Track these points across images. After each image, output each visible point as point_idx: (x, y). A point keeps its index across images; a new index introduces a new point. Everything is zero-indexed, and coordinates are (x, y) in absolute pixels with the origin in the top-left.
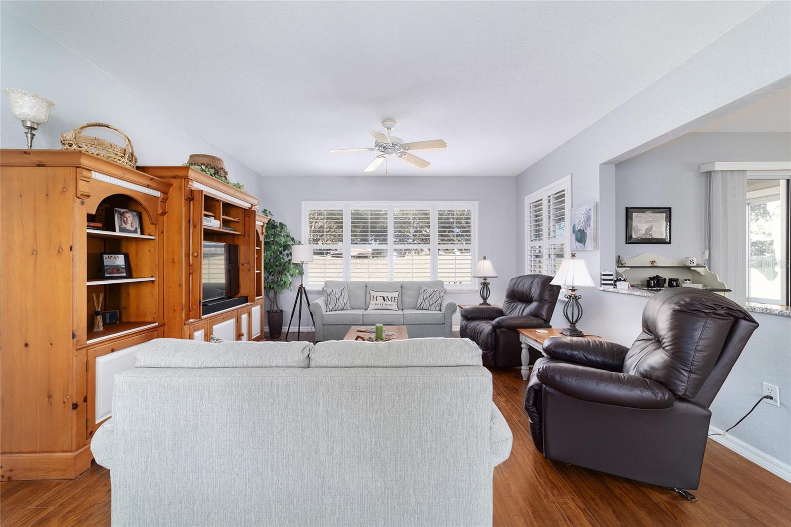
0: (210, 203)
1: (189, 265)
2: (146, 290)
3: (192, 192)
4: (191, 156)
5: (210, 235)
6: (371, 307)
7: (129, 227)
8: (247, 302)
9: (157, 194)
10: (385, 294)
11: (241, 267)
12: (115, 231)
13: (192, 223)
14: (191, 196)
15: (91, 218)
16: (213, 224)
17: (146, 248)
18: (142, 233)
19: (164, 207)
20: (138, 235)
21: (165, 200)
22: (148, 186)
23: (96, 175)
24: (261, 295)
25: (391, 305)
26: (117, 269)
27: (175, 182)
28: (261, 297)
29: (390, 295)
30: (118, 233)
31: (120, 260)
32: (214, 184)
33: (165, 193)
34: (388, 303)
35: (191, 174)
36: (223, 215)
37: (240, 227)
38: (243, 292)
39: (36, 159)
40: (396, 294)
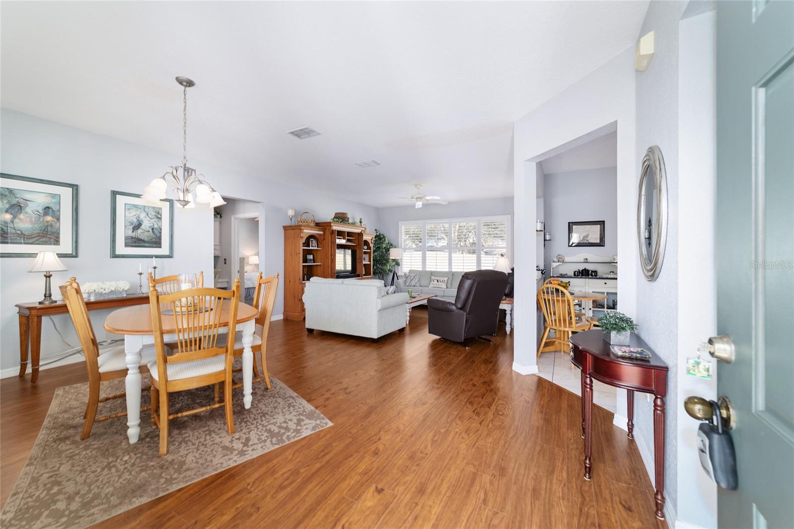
0: (340, 234)
1: (332, 259)
2: (319, 267)
3: (333, 230)
4: (336, 214)
5: (341, 247)
6: (431, 285)
7: (314, 245)
8: (359, 277)
9: (322, 233)
10: (439, 278)
11: (357, 260)
12: (309, 247)
13: (333, 242)
14: (333, 232)
15: (303, 243)
16: (343, 242)
17: (319, 252)
18: (318, 247)
19: (324, 237)
20: (316, 248)
21: (324, 235)
22: (319, 231)
23: (305, 231)
24: (370, 275)
25: (442, 285)
26: (311, 260)
27: (328, 228)
28: (370, 276)
29: (441, 279)
30: (311, 248)
31: (311, 257)
32: (342, 226)
33: (324, 232)
34: (440, 283)
35: (332, 224)
36: (347, 236)
37: (357, 241)
38: (358, 272)
39: (292, 228)
40: (446, 279)
